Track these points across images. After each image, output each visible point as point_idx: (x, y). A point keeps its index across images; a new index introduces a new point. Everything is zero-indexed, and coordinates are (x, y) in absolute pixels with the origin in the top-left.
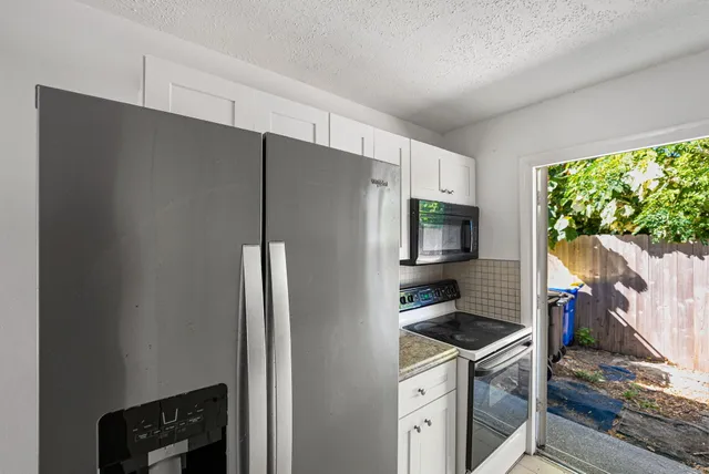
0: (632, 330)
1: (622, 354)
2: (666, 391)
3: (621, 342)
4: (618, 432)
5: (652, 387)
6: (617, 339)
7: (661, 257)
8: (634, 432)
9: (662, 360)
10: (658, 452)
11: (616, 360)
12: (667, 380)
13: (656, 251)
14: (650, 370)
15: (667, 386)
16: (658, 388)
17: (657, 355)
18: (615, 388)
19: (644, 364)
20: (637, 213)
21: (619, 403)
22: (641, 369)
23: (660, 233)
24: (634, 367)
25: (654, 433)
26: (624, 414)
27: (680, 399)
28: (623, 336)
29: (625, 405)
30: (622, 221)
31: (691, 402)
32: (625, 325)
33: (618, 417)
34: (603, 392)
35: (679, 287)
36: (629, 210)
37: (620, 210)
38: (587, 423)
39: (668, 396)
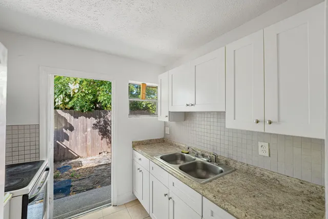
0: (68, 149)
1: (64, 160)
2: (82, 167)
3: (64, 156)
4: (74, 192)
5: (78, 169)
6: (62, 155)
7: (78, 118)
8: (78, 188)
9: (78, 157)
10: (87, 190)
11: (62, 164)
12: (81, 163)
13: (76, 116)
14: (76, 162)
15: (82, 166)
16: (80, 168)
17: (76, 156)
18: (66, 175)
19: (73, 161)
20: (70, 101)
21: (70, 181)
22: (72, 163)
23: (78, 109)
24: (70, 164)
25: (84, 184)
26: (72, 184)
27: (87, 168)
28: (64, 153)
29: (72, 180)
30: (65, 104)
31: (90, 168)
32: (65, 147)
33: (71, 186)
34: (62, 179)
35: (83, 129)
36: (67, 100)
37: (64, 99)
38: (60, 197)
39: (83, 169)
